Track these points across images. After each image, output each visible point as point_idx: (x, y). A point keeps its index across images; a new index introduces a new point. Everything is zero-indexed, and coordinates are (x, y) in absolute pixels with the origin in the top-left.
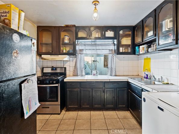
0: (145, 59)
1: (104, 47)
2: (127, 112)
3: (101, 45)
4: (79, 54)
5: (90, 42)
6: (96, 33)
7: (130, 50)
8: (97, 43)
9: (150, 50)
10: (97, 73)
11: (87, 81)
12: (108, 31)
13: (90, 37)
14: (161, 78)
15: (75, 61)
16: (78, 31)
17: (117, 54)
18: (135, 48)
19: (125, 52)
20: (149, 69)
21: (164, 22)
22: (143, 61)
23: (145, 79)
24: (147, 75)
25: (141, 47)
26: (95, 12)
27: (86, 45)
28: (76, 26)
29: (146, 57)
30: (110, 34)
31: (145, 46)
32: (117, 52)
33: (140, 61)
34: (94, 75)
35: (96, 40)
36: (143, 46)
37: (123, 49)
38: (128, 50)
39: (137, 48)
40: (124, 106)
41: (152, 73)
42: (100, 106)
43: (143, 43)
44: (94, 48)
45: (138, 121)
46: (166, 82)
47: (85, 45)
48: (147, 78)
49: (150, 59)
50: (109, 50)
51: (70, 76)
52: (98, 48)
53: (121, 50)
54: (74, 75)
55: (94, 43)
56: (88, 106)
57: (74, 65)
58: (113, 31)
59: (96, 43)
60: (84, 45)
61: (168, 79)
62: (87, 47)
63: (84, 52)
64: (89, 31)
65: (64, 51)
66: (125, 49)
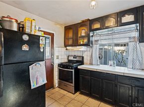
3: (118, 33)
4: (95, 45)
5: (106, 32)
10: (114, 64)
12: (126, 15)
13: (103, 27)
42: (111, 100)
47: (100, 35)
50: (130, 37)
51: (87, 64)
55: (111, 32)
56: (98, 96)
63: (99, 42)
65: (82, 43)
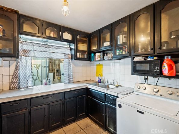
0: (97, 65)
1: (59, 51)
2: (86, 118)
4: (23, 57)
5: (40, 41)
6: (51, 31)
7: (85, 56)
8: (50, 44)
9: (105, 58)
10: (50, 82)
11: (42, 95)
12: (66, 32)
13: (43, 34)
14: (113, 82)
15: (15, 67)
16: (23, 22)
17: (75, 60)
18: (91, 55)
19: (81, 58)
20: (102, 74)
21: (119, 37)
22: (96, 67)
23: (99, 83)
24: (101, 80)
25: (97, 54)
26: (65, 5)
27: (34, 45)
28: (20, 13)
29: (98, 64)
30: (67, 36)
31: (101, 54)
32: (75, 57)
33: (92, 67)
34: (46, 84)
35: (48, 40)
36: (99, 54)
37: (80, 55)
38: (84, 56)
39: (92, 54)
40: (84, 113)
41: (104, 77)
42: (59, 123)
43: (99, 51)
44: (47, 49)
45: (101, 125)
46: (116, 84)
48: (100, 82)
49: (102, 65)
50: (64, 54)
52: (51, 50)
53: (79, 55)
54: (13, 89)
55: (46, 44)
56: (43, 129)
57: (12, 73)
58: (71, 34)
59: (48, 44)
60: (31, 44)
61: (117, 82)
62: (36, 48)
63: (32, 54)
64: (42, 27)
66: (81, 55)
